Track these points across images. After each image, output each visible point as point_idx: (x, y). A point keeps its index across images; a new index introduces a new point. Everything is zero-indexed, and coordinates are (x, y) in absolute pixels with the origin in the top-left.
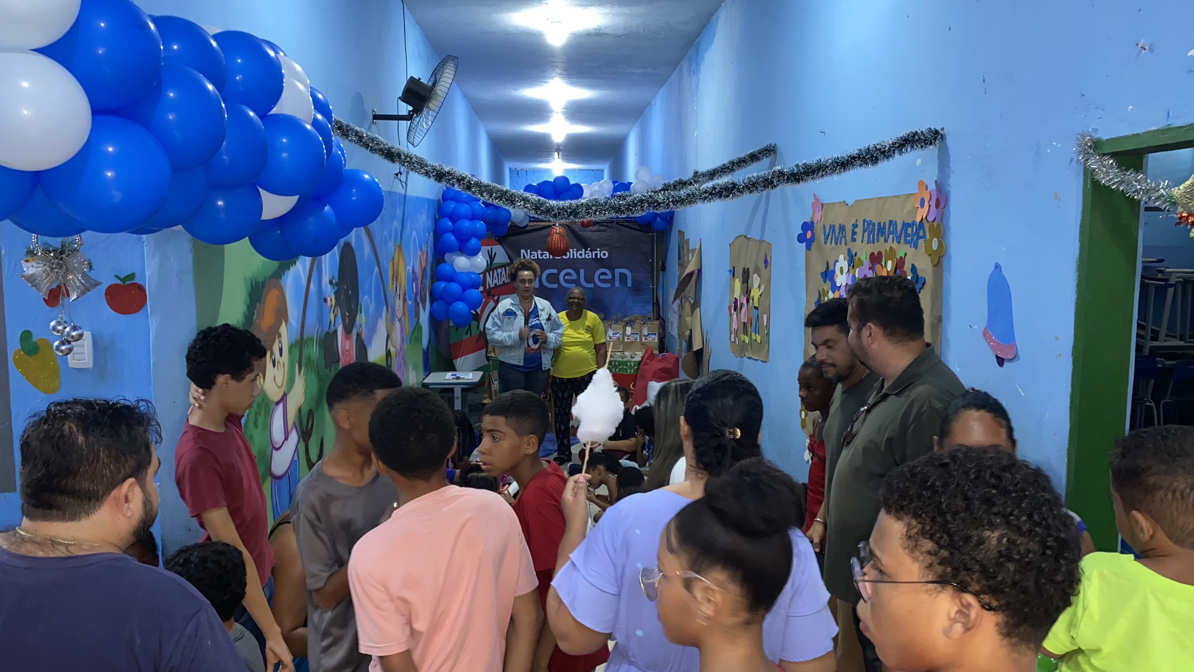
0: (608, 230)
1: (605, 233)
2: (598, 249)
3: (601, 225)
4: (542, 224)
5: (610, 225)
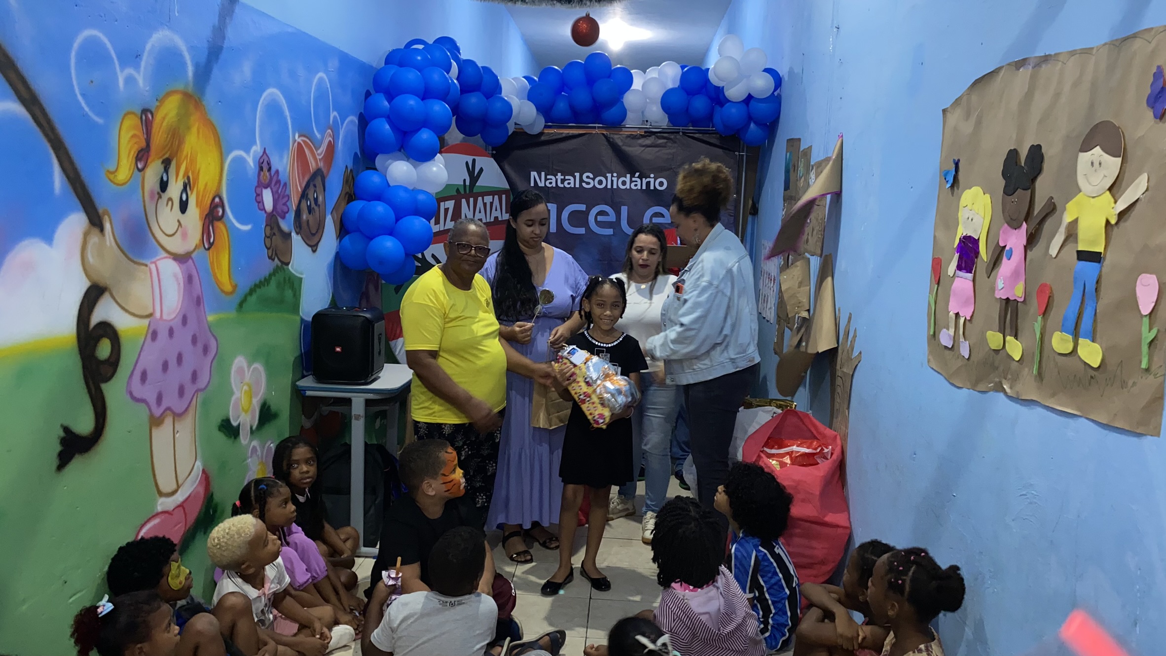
0: (669, 144)
1: (665, 151)
2: (652, 176)
3: (659, 138)
4: (566, 132)
5: (672, 137)
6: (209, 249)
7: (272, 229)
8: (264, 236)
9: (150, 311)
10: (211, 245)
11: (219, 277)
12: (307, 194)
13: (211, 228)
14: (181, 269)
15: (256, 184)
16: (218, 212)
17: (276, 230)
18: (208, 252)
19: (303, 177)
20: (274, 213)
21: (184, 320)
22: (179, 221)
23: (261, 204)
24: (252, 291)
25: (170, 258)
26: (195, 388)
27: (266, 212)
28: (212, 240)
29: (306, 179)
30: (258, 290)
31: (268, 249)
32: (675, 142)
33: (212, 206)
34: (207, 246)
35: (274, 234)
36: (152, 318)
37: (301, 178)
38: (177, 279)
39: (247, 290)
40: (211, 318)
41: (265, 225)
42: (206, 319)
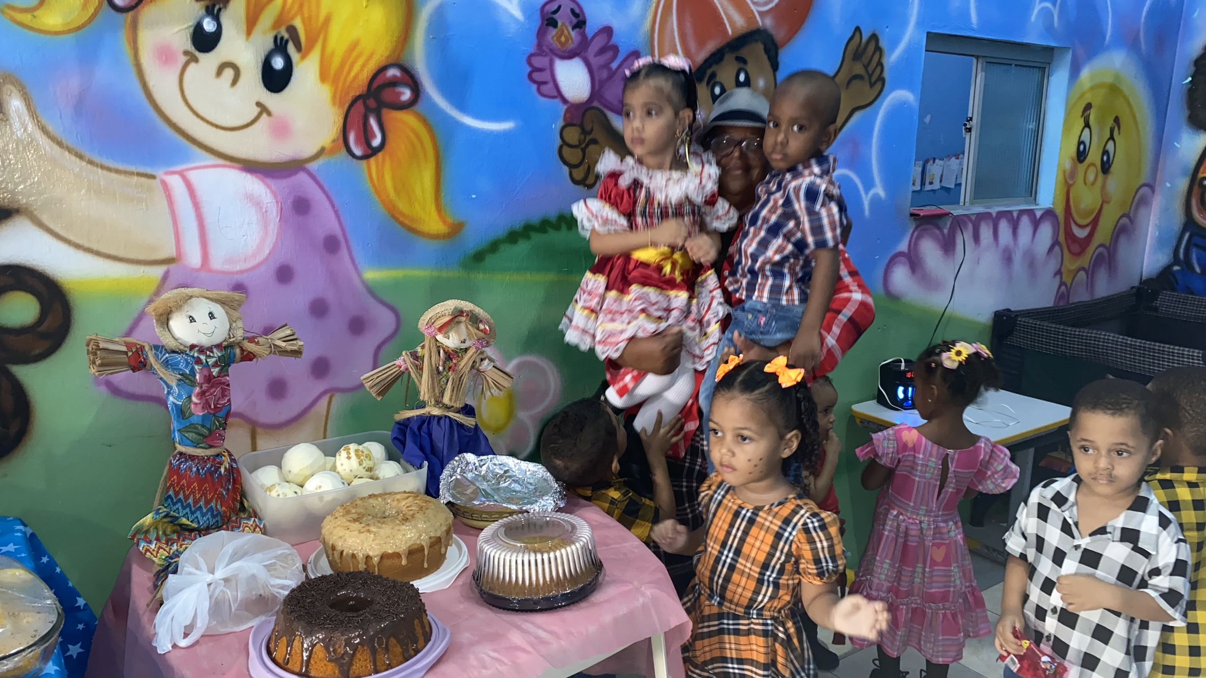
6: (366, 157)
7: (584, 132)
8: (558, 142)
9: (169, 251)
10: (371, 152)
11: (402, 205)
12: (713, 75)
13: (373, 122)
14: (269, 187)
15: (532, 49)
16: (400, 94)
17: (598, 134)
18: (364, 163)
19: (701, 43)
20: (596, 104)
21: (284, 274)
22: (258, 104)
23: (548, 88)
24: (513, 237)
25: (229, 167)
26: (321, 386)
27: (564, 100)
28: (376, 142)
29: (711, 46)
30: (537, 238)
31: (571, 166)
33: (375, 85)
34: (358, 152)
35: (594, 142)
36: (172, 267)
37: (693, 46)
38: (257, 203)
39: (501, 232)
40: (371, 275)
41: (560, 123)
42: (359, 275)
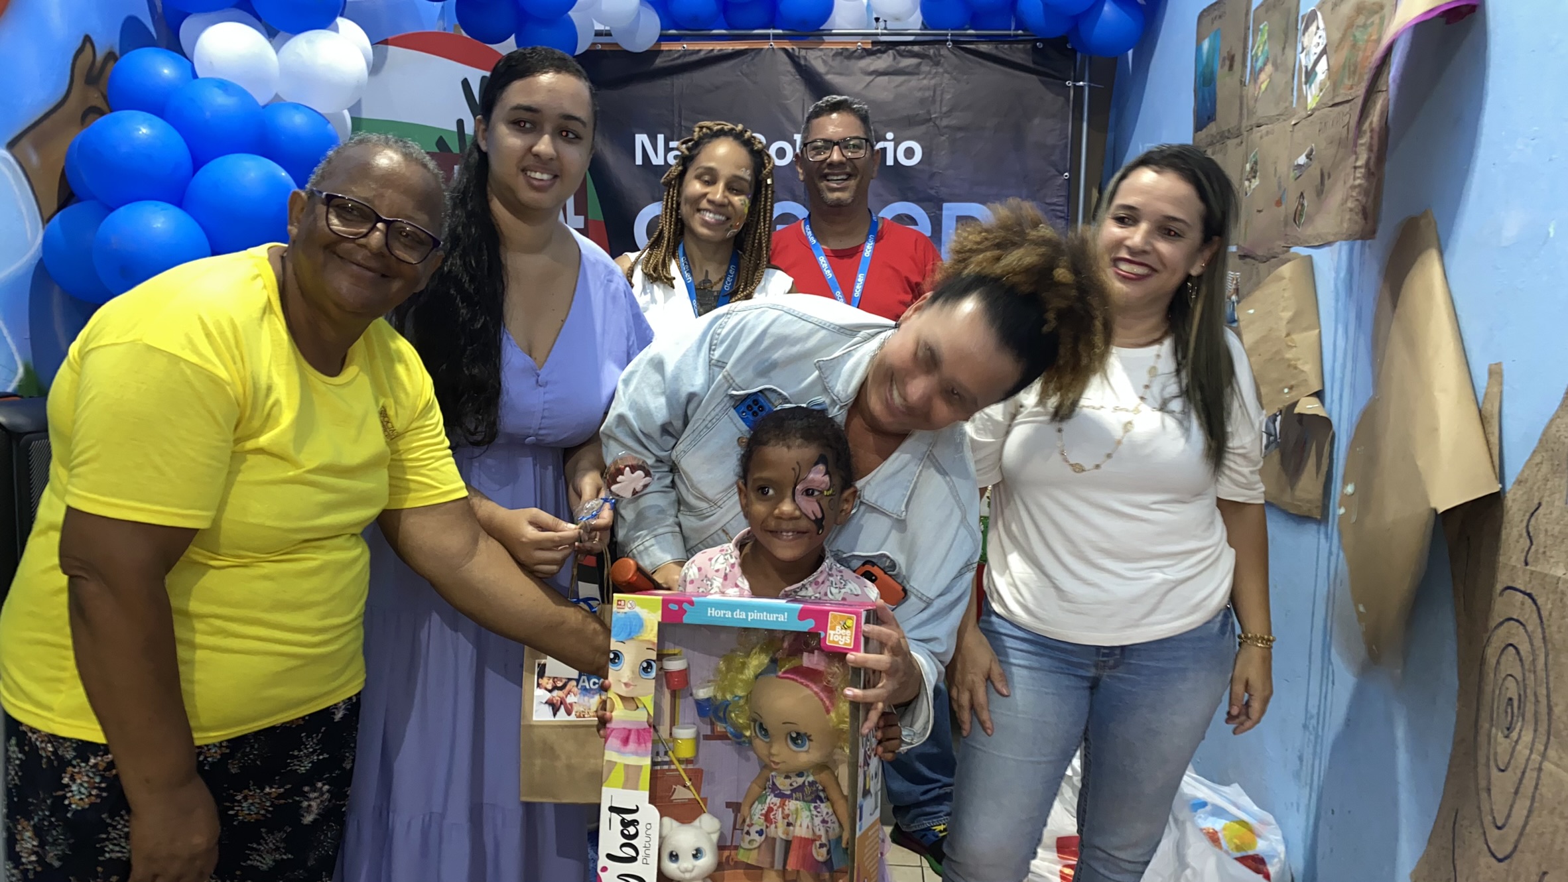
0: (925, 68)
1: (914, 82)
2: (890, 136)
3: (902, 54)
4: (706, 47)
5: (932, 52)
32: (937, 64)
